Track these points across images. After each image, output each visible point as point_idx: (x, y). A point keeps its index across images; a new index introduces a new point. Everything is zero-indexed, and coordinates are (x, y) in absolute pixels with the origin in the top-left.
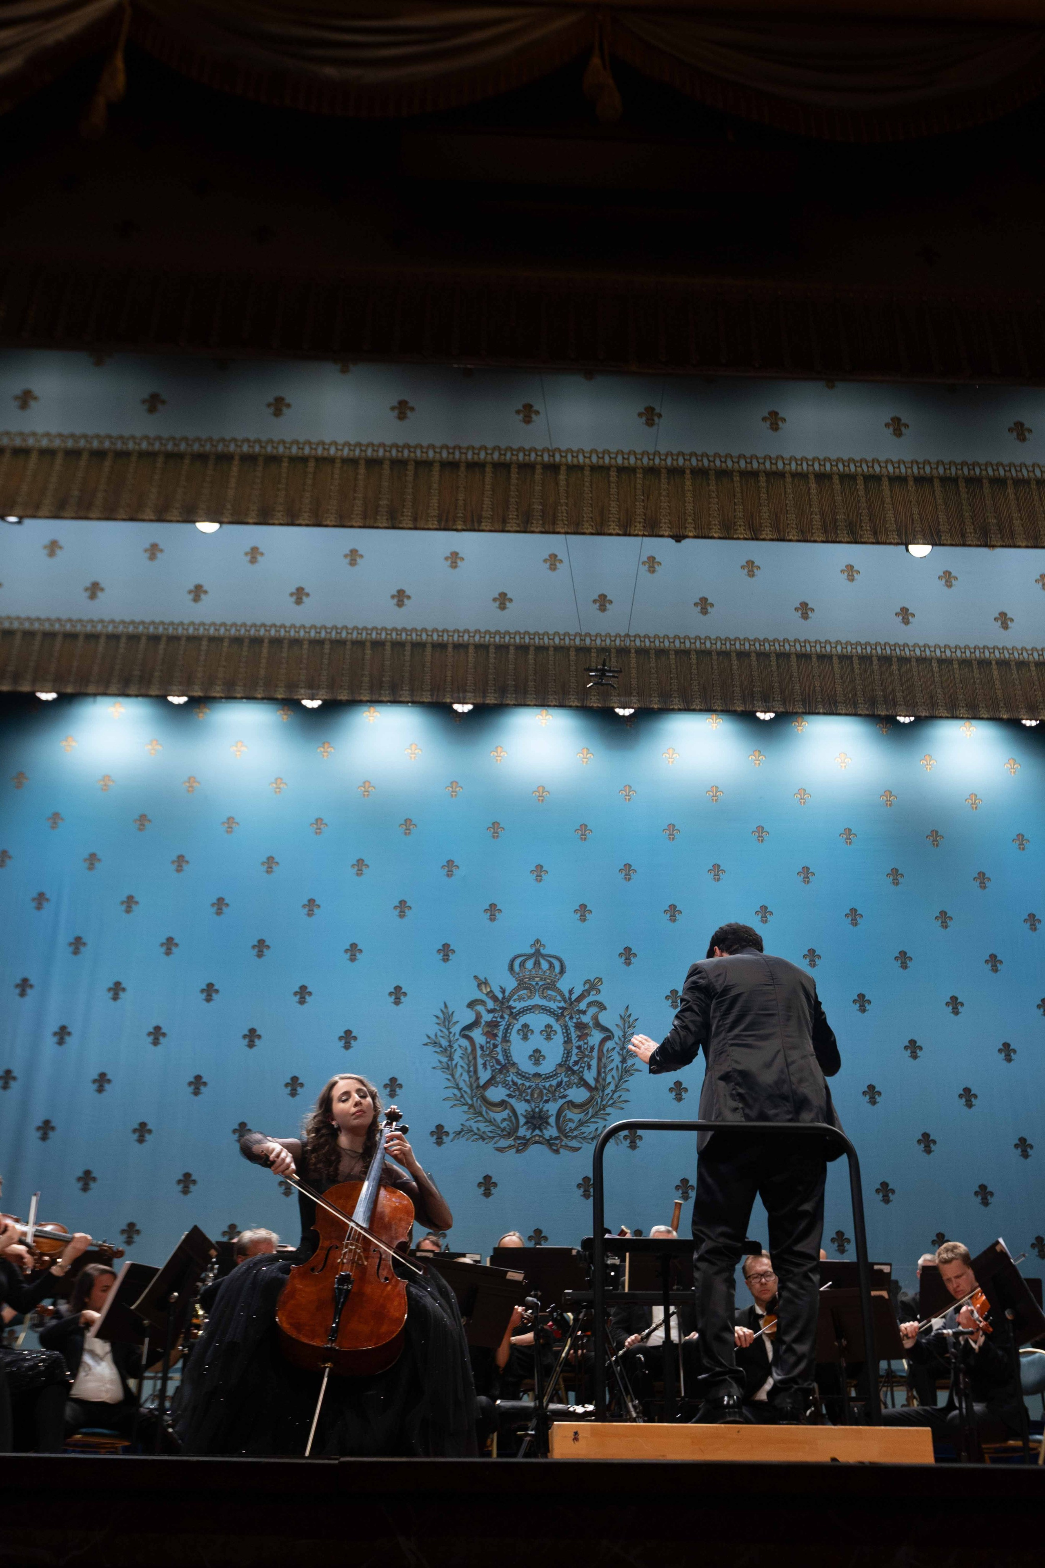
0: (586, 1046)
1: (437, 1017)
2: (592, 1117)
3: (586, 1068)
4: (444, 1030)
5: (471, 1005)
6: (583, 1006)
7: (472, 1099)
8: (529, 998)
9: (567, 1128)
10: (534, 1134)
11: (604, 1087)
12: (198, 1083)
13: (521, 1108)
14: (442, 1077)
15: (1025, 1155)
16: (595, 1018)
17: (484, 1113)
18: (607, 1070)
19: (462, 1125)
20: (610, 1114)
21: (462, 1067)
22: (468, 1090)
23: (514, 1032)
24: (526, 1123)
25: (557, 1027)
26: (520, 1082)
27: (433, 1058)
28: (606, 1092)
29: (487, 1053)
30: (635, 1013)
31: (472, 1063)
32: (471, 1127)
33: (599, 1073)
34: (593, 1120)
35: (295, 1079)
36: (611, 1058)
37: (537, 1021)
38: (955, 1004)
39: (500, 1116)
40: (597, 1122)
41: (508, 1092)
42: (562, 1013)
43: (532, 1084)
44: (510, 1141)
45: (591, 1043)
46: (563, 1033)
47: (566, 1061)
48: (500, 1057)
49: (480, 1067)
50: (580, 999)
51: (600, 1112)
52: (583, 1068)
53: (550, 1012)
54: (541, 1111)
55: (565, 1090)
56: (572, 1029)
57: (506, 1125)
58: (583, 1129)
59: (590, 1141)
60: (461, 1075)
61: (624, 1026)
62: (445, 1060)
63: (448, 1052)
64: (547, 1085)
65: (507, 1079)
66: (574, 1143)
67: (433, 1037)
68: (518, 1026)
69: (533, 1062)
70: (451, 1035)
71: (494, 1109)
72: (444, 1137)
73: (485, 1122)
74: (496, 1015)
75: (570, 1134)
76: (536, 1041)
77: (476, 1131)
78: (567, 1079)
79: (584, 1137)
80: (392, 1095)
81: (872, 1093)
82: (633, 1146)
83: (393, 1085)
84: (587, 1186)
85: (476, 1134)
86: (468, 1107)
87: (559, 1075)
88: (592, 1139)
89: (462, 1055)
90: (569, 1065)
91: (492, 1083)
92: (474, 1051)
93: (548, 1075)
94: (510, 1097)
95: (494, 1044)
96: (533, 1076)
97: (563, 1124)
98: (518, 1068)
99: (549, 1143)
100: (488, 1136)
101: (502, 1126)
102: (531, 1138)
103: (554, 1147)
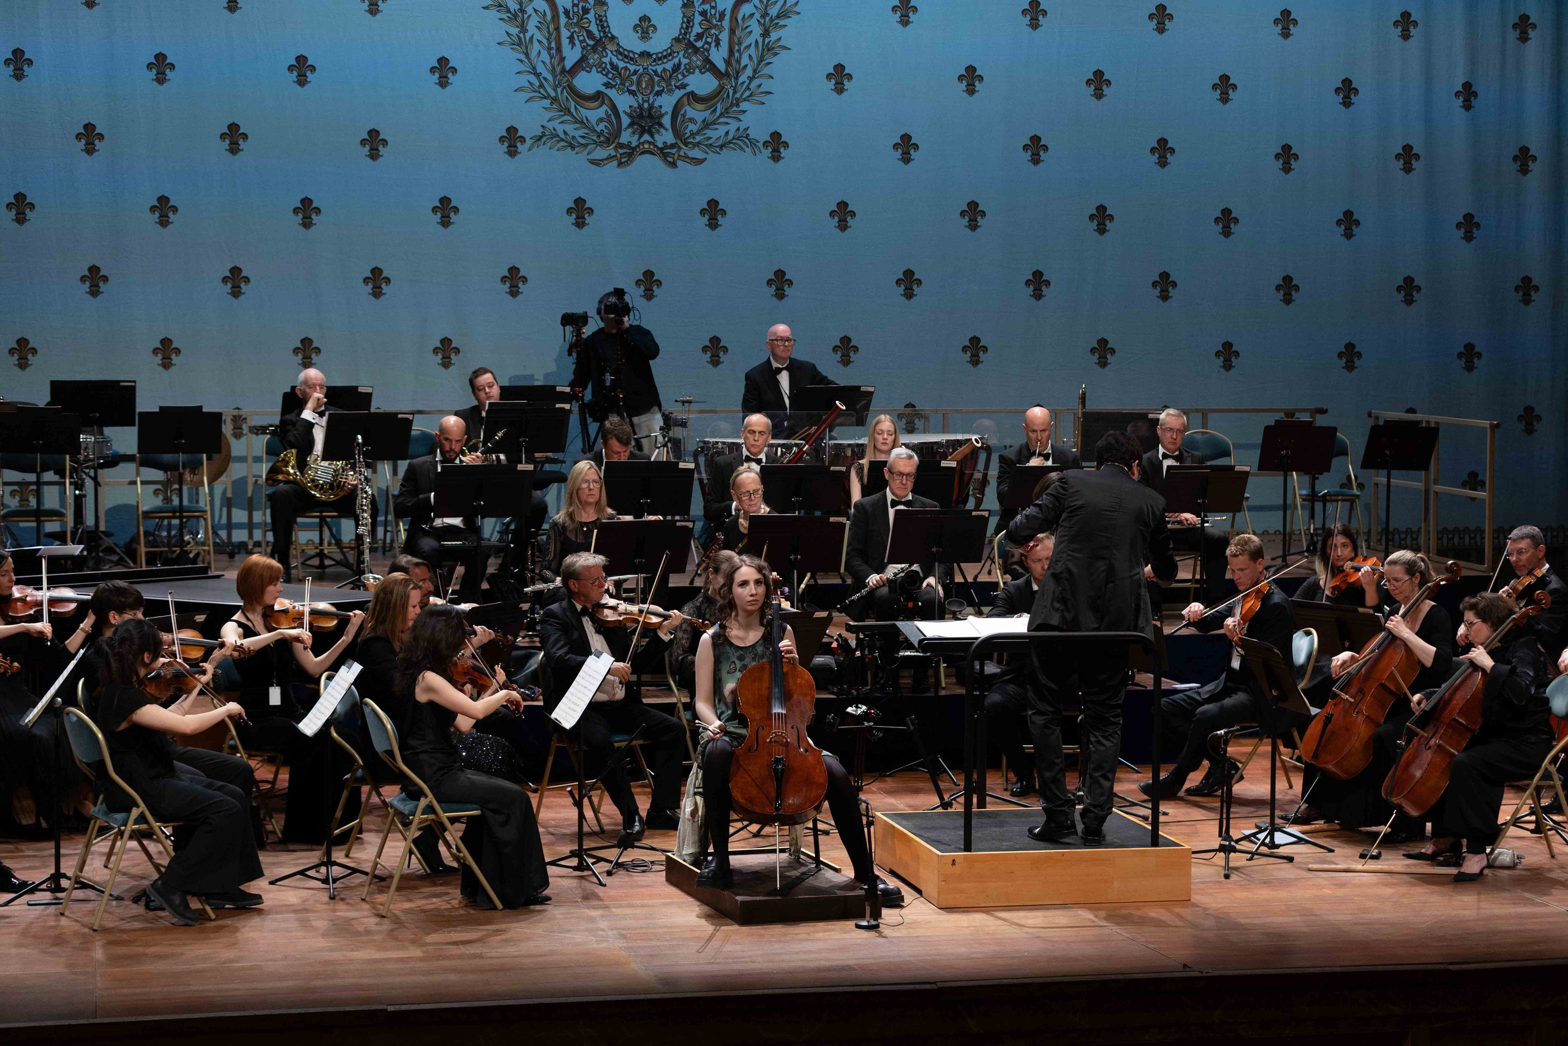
0: (713, 11)
2: (722, 115)
3: (713, 44)
7: (555, 90)
9: (687, 131)
10: (641, 140)
11: (738, 72)
12: (161, 65)
13: (624, 102)
14: (511, 57)
15: (1287, 168)
17: (573, 110)
18: (742, 48)
19: (543, 127)
20: (744, 112)
21: (539, 41)
22: (550, 77)
24: (631, 125)
26: (621, 64)
27: (496, 27)
28: (741, 80)
29: (575, 21)
31: (553, 36)
32: (554, 129)
33: (731, 52)
34: (722, 120)
35: (301, 59)
36: (748, 30)
39: (595, 114)
40: (727, 124)
41: (605, 80)
43: (638, 68)
44: (610, 151)
45: (720, 8)
47: (685, 34)
48: (593, 28)
49: (565, 42)
51: (732, 108)
52: (709, 44)
54: (651, 107)
55: (684, 76)
57: (603, 128)
58: (709, 133)
59: (718, 149)
60: (539, 52)
62: (514, 31)
63: (519, 20)
64: (659, 69)
65: (604, 60)
66: (696, 153)
69: (639, 35)
71: (587, 104)
72: (519, 145)
73: (576, 122)
75: (691, 140)
76: (644, 3)
77: (563, 136)
78: (687, 61)
79: (711, 145)
80: (443, 83)
81: (1098, 82)
82: (776, 157)
83: (443, 69)
84: (713, 212)
85: (562, 140)
86: (549, 101)
87: (675, 55)
88: (721, 147)
89: (539, 25)
90: (689, 40)
91: (582, 66)
92: (556, 19)
93: (660, 55)
94: (607, 87)
95: (583, 8)
96: (639, 55)
97: (681, 125)
98: (618, 44)
99: (662, 152)
100: (579, 143)
101: (598, 129)
102: (638, 146)
103: (669, 159)
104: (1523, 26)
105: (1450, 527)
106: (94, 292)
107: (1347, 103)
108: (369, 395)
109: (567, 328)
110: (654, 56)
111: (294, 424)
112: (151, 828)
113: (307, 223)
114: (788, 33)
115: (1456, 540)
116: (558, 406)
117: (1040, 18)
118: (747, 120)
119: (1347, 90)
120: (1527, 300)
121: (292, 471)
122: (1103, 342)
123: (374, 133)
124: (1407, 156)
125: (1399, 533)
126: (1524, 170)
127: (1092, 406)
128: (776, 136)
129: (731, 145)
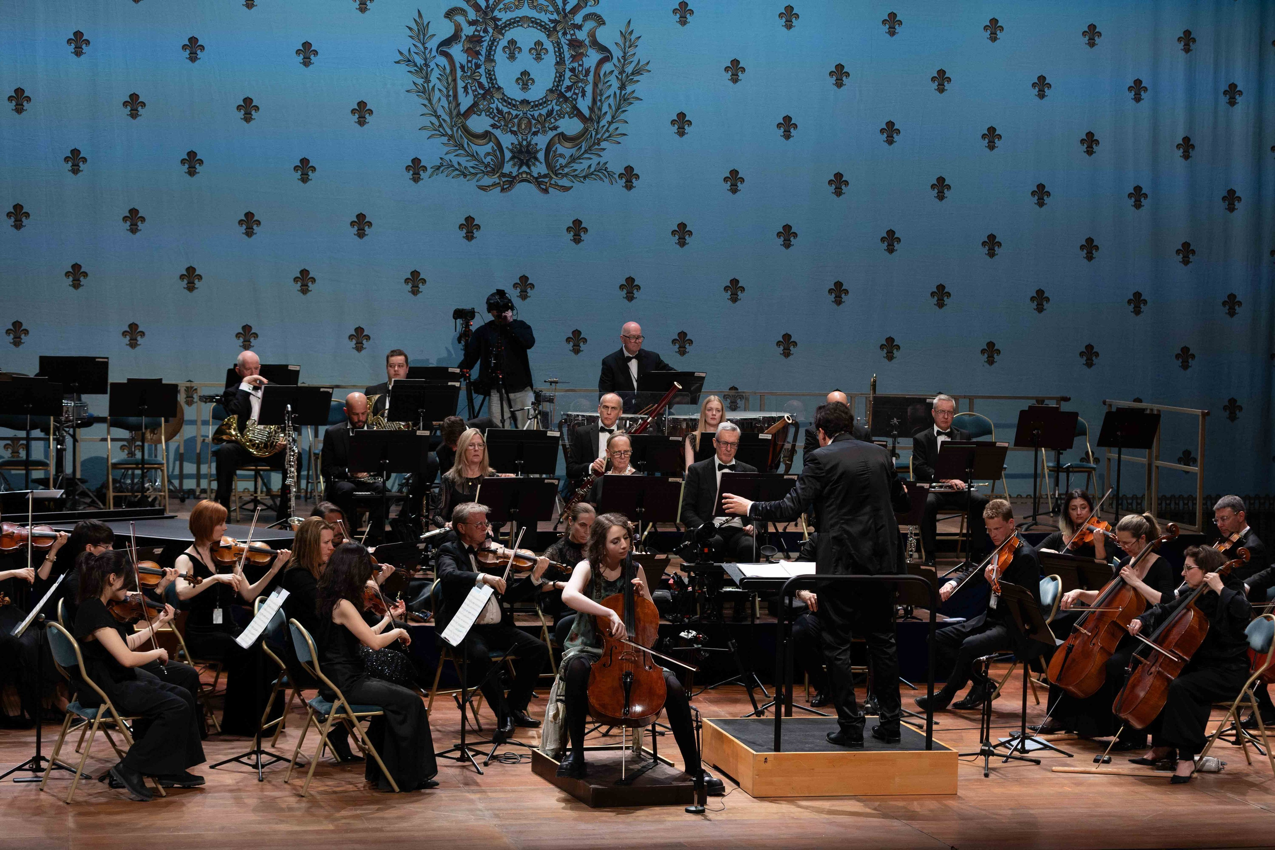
0: (580, 68)
1: (410, 29)
2: (586, 152)
3: (580, 95)
4: (419, 45)
5: (449, 14)
6: (578, 19)
7: (452, 131)
8: (517, 7)
9: (558, 164)
10: (520, 171)
11: (599, 118)
12: (134, 104)
13: (507, 140)
14: (417, 101)
15: (1041, 203)
16: (592, 35)
17: (466, 146)
18: (603, 98)
19: (441, 159)
20: (604, 149)
21: (440, 90)
22: (447, 119)
23: (499, 49)
24: (512, 158)
25: (548, 44)
26: (505, 110)
27: (405, 78)
28: (602, 124)
29: (469, 74)
30: (638, 28)
31: (451, 86)
32: (450, 161)
33: (594, 101)
34: (586, 156)
35: (248, 101)
36: (609, 84)
37: (526, 36)
38: (994, 28)
39: (483, 149)
40: (590, 159)
41: (492, 122)
42: (554, 27)
43: (519, 113)
44: (495, 179)
45: (586, 66)
46: (555, 52)
47: (558, 86)
48: (484, 80)
49: (460, 91)
50: (575, 10)
51: (594, 146)
52: (577, 94)
53: (541, 26)
54: (529, 144)
55: (556, 120)
56: (566, 48)
57: (490, 161)
58: (575, 166)
59: (582, 179)
60: (440, 99)
61: (625, 45)
62: (420, 81)
63: (424, 72)
64: (536, 114)
65: (491, 106)
66: (564, 182)
67: (406, 53)
68: (503, 43)
69: (520, 86)
70: (427, 52)
71: (477, 141)
72: (421, 173)
73: (468, 156)
74: (479, 28)
75: (561, 172)
76: (525, 61)
77: (457, 166)
78: (559, 108)
79: (576, 175)
80: (362, 122)
81: (890, 131)
82: (629, 186)
83: (362, 111)
84: (577, 230)
85: (457, 169)
86: (446, 138)
87: (549, 103)
88: (585, 177)
89: (440, 77)
90: (560, 91)
91: (474, 111)
92: (453, 72)
93: (537, 103)
94: (494, 128)
95: (476, 64)
96: (520, 103)
97: (553, 160)
98: (503, 93)
99: (537, 181)
100: (470, 172)
101: (486, 161)
102: (518, 175)
103: (542, 186)
104: (1232, 92)
105: (1168, 495)
106: (76, 285)
107: (1090, 152)
108: (297, 373)
109: (458, 320)
110: (532, 104)
111: (234, 394)
112: (115, 721)
113: (249, 233)
114: (641, 87)
115: (1173, 506)
116: (450, 384)
117: (844, 78)
118: (606, 156)
119: (1090, 142)
120: (1232, 313)
121: (234, 433)
122: (890, 340)
123: (305, 161)
124: (1138, 195)
125: (1127, 499)
126: (1231, 209)
127: (880, 392)
128: (629, 169)
129: (593, 176)
